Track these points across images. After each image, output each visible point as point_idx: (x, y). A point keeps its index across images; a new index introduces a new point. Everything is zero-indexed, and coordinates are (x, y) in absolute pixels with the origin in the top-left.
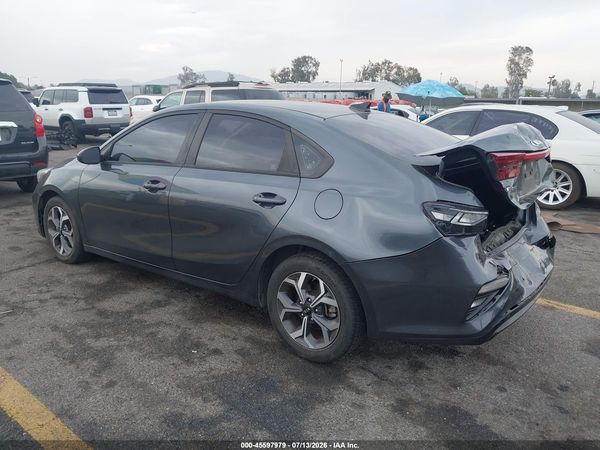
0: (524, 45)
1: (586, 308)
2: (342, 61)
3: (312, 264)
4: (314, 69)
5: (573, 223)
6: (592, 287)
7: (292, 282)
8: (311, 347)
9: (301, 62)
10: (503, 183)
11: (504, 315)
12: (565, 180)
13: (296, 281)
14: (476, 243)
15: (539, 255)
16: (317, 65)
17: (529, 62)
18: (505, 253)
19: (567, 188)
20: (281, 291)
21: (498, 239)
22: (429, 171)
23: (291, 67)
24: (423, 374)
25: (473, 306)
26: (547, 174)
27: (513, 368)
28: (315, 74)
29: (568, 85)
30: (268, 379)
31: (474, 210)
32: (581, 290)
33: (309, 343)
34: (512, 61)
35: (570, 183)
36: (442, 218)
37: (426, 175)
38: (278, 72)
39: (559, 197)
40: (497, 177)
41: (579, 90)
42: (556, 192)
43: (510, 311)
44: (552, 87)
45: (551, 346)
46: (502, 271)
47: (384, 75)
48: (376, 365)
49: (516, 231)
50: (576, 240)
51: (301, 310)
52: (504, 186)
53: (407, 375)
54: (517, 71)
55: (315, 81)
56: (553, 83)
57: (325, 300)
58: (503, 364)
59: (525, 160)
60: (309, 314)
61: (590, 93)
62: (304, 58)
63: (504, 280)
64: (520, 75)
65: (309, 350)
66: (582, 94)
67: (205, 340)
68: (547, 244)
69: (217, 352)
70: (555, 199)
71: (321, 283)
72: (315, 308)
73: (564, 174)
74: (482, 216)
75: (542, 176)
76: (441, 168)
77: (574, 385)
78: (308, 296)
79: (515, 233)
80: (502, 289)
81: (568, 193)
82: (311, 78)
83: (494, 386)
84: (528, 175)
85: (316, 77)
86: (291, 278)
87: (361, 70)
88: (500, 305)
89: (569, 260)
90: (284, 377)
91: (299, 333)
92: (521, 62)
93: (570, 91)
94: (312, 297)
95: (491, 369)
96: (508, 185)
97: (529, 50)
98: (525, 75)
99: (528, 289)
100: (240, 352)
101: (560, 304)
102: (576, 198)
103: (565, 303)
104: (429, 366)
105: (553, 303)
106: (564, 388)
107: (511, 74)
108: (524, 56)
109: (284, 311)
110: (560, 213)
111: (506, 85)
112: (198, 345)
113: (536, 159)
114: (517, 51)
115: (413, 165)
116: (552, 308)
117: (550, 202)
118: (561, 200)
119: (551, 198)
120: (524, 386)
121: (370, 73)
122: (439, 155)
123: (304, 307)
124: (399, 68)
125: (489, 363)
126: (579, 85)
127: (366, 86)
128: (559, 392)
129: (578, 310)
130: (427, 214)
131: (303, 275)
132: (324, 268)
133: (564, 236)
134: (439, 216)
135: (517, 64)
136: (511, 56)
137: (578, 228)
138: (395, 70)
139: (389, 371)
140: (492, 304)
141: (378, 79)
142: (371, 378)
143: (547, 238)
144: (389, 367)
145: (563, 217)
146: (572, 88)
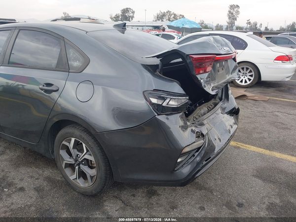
0: (235, 4)
1: (258, 147)
2: (146, 10)
3: (77, 132)
4: (132, 15)
5: (253, 95)
6: (261, 133)
7: (67, 144)
8: (82, 186)
9: (125, 11)
10: (199, 77)
11: (201, 165)
12: (251, 72)
13: (70, 143)
14: (181, 117)
15: (229, 120)
16: (133, 12)
17: (238, 12)
18: (205, 122)
19: (251, 76)
20: (62, 149)
21: (202, 111)
22: (152, 69)
23: (120, 13)
24: (154, 199)
25: (179, 160)
26: (234, 69)
27: (211, 192)
28: (132, 17)
29: (256, 25)
30: (48, 210)
31: (178, 96)
32: (255, 135)
33: (81, 183)
34: (230, 12)
35: (253, 73)
36: (156, 103)
37: (149, 71)
38: (114, 16)
39: (247, 81)
40: (194, 73)
41: (261, 27)
42: (246, 78)
43: (205, 163)
44: (248, 25)
45: (236, 174)
46: (200, 135)
47: (167, 18)
48: (125, 195)
49: (216, 105)
50: (254, 105)
51: (74, 163)
52: (199, 79)
53: (144, 200)
54: (232, 17)
55: (133, 21)
56: (249, 23)
57: (87, 157)
58: (205, 189)
59: (217, 60)
60: (79, 165)
61: (266, 29)
62: (127, 8)
63: (201, 142)
64: (233, 19)
65: (80, 188)
66: (263, 29)
67: (16, 181)
68: (234, 112)
69: (22, 189)
70: (246, 82)
71: (84, 145)
72: (82, 161)
73: (250, 68)
74: (184, 100)
75: (231, 70)
76: (160, 67)
77: (247, 202)
78: (78, 153)
79: (215, 106)
80: (199, 148)
81: (252, 79)
82: (131, 19)
83: (198, 206)
84: (221, 70)
85: (133, 19)
86: (66, 141)
87: (156, 15)
88: (198, 159)
89: (250, 116)
90: (61, 208)
91: (74, 176)
92: (234, 13)
93: (257, 28)
94: (80, 154)
95: (198, 193)
96: (202, 77)
97: (238, 6)
98: (236, 19)
99: (218, 146)
100: (38, 190)
101: (243, 144)
102: (256, 81)
103: (246, 143)
104: (160, 193)
105: (240, 144)
106: (240, 205)
107: (229, 18)
108: (235, 9)
109: (65, 162)
110: (248, 89)
111: (227, 24)
112: (10, 185)
113: (226, 59)
114: (232, 7)
115: (142, 65)
116: (239, 148)
117: (243, 84)
118: (249, 82)
119: (244, 81)
120: (216, 205)
121: (161, 17)
122: (158, 57)
123: (76, 160)
124: (175, 15)
125: (197, 189)
126: (261, 25)
127: (159, 23)
128: (237, 208)
129: (253, 148)
130: (146, 99)
131: (73, 140)
132: (84, 135)
133: (249, 103)
134: (154, 101)
135: (232, 13)
136: (229, 9)
137: (256, 98)
138: (173, 16)
139: (133, 198)
140: (193, 158)
141: (164, 20)
142: (120, 204)
143: (235, 108)
144: (134, 195)
145: (249, 92)
146: (258, 26)
